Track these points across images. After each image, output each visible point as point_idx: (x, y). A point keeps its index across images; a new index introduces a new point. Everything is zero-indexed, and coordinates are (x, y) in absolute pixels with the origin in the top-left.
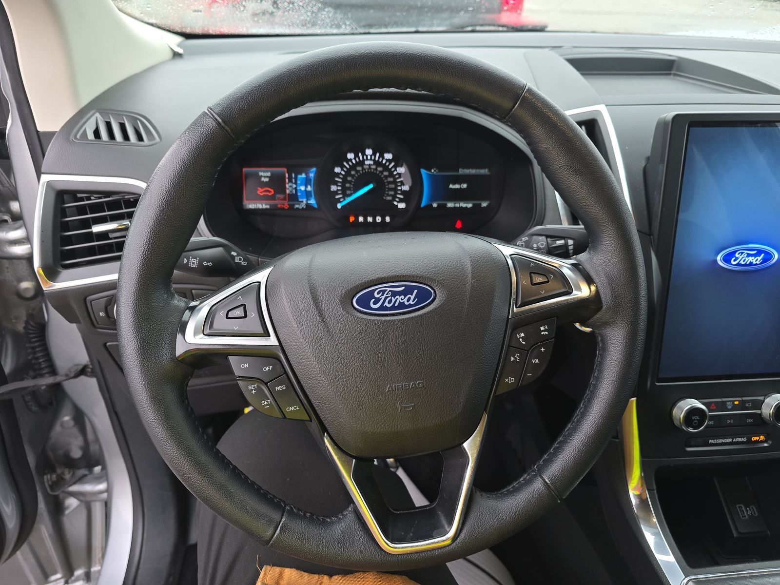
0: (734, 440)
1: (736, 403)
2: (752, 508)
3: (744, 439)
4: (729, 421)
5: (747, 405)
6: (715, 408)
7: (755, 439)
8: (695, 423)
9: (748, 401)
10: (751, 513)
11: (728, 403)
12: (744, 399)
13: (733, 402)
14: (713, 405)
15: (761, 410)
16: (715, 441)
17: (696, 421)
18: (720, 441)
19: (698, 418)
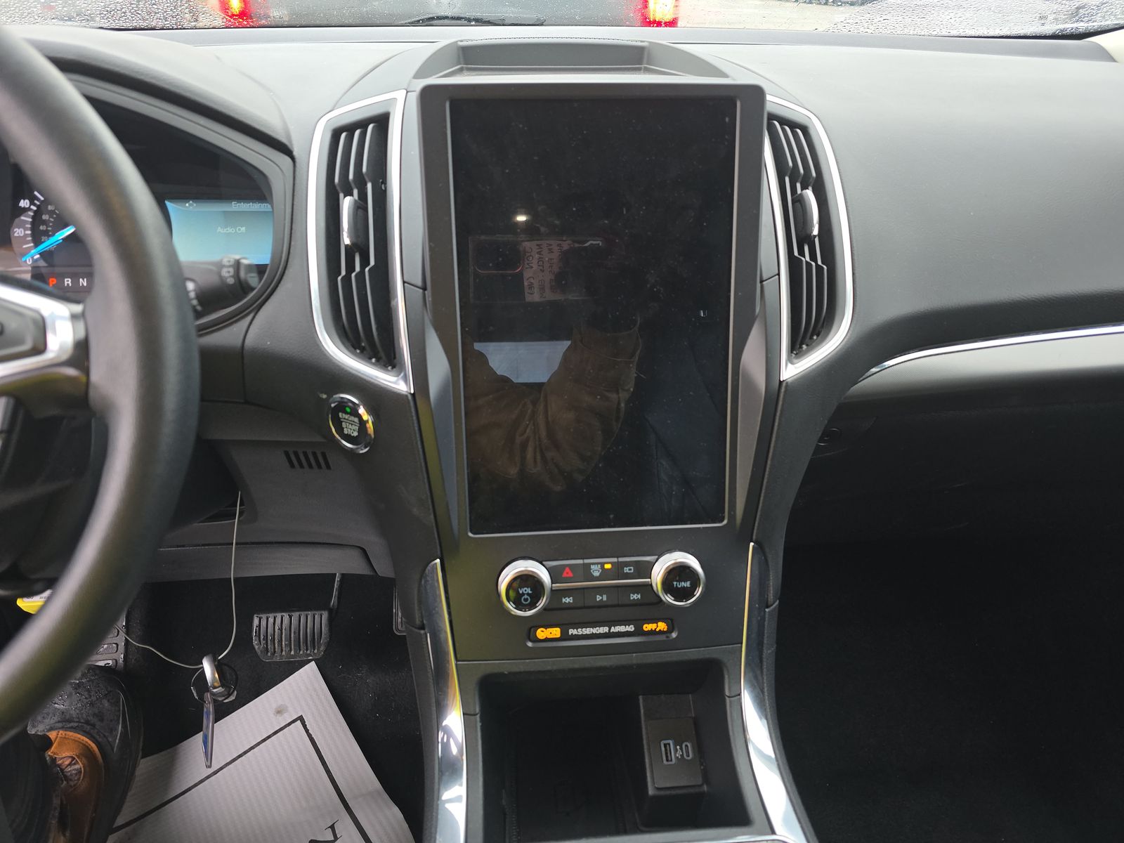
0: (613, 630)
1: (608, 566)
2: (686, 746)
3: (631, 628)
4: (599, 598)
5: (626, 570)
6: (571, 575)
7: (648, 627)
8: (526, 600)
9: (627, 564)
10: (682, 755)
11: (592, 567)
12: (621, 559)
13: (602, 565)
14: (567, 569)
15: (650, 578)
16: (580, 632)
17: (526, 596)
18: (588, 631)
19: (530, 592)
